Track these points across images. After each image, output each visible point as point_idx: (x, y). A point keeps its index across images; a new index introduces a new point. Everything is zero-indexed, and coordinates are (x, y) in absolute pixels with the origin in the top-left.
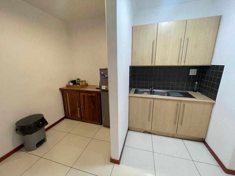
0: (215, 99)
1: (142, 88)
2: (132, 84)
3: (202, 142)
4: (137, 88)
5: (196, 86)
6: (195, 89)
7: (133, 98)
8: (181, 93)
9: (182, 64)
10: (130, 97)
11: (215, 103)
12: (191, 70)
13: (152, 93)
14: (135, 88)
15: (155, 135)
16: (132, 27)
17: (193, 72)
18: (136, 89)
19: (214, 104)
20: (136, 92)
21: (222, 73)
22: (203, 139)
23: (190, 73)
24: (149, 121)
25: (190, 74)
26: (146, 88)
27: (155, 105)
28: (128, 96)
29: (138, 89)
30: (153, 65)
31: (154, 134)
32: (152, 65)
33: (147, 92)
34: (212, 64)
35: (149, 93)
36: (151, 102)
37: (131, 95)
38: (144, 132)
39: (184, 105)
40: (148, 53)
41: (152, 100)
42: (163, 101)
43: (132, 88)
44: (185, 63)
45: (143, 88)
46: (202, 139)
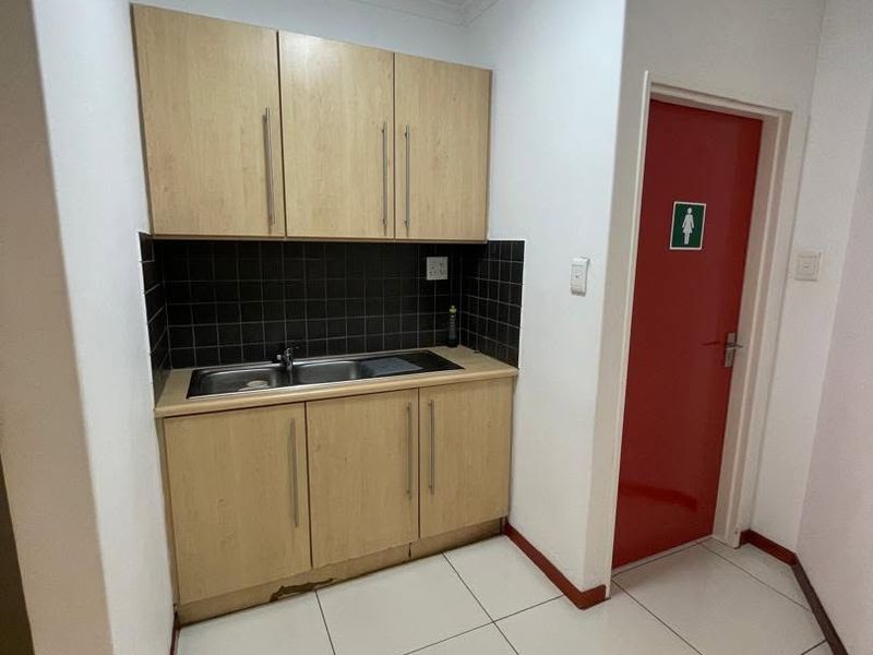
0: (515, 364)
1: (231, 358)
2: (164, 344)
3: (500, 533)
4: (199, 366)
5: (452, 323)
6: (452, 336)
7: (187, 423)
8: (410, 359)
9: (401, 235)
10: (161, 422)
11: (517, 376)
12: (428, 259)
13: (287, 377)
14: (192, 365)
15: (336, 587)
16: (132, 7)
17: (436, 269)
18: (195, 373)
19: (514, 378)
20: (198, 387)
21: (522, 265)
22: (504, 523)
23: (428, 274)
24: (296, 525)
25: (429, 278)
26: (254, 356)
27: (314, 432)
28: (153, 416)
29: (206, 370)
30: (278, 233)
31: (329, 583)
32: (273, 235)
33: (264, 377)
34: (491, 237)
35: (274, 382)
36: (293, 424)
37: (165, 409)
38: (274, 599)
39: (431, 405)
40: (245, 169)
41: (298, 412)
42: (348, 406)
43: (167, 367)
44: (407, 228)
45: (240, 362)
46: (501, 519)
